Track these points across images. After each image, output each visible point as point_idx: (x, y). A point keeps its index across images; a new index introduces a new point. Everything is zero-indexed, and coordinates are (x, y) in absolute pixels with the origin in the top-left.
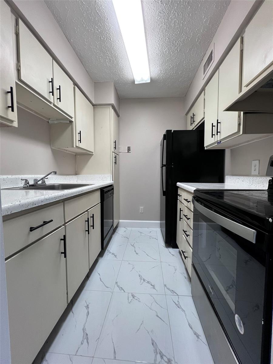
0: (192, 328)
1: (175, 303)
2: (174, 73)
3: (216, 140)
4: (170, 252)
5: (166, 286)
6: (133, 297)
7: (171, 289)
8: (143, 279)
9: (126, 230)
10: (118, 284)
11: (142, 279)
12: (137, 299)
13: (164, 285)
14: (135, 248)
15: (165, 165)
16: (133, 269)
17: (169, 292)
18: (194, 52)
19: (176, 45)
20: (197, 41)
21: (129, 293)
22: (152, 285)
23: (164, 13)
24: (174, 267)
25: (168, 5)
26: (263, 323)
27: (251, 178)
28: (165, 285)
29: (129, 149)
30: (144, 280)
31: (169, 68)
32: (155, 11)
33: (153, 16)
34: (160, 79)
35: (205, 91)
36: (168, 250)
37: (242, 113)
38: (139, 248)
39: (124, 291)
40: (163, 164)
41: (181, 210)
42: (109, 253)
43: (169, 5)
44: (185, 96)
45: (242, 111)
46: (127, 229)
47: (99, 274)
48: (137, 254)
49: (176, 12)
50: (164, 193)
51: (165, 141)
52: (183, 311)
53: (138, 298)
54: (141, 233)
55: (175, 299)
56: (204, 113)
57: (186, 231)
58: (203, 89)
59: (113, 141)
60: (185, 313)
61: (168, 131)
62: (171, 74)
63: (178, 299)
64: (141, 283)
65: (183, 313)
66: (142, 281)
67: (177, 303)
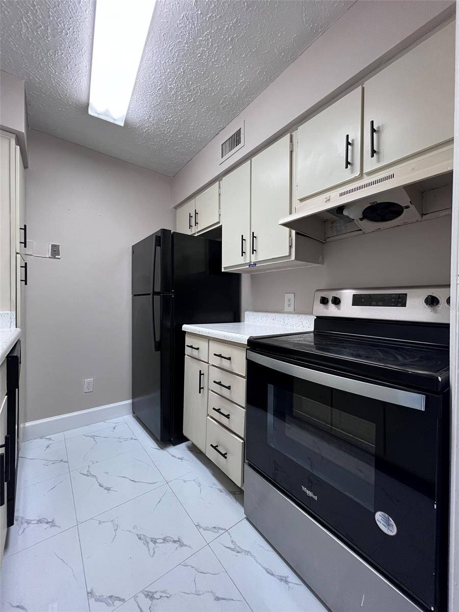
0: (272, 574)
1: (229, 548)
2: (170, 131)
3: (248, 261)
4: (173, 456)
5: (200, 527)
6: (152, 598)
7: (210, 526)
8: (152, 541)
9: (50, 442)
10: (97, 593)
11: (148, 541)
12: (161, 597)
13: (196, 526)
14: (97, 478)
15: (158, 294)
16: (116, 530)
17: (209, 535)
18: (211, 117)
19: (191, 90)
20: (222, 103)
21: (135, 597)
22: (175, 542)
23: (194, 24)
24: (194, 480)
25: (204, 18)
26: (435, 507)
27: (286, 315)
28: (198, 526)
29: (55, 251)
30: (154, 541)
31: (166, 119)
32: (181, 8)
33: (173, 14)
34: (142, 130)
35: (219, 181)
36: (168, 452)
37: (294, 232)
38: (107, 473)
39: (123, 600)
40: (155, 290)
41: (202, 373)
42: (25, 525)
43: (206, 19)
44: (173, 177)
45: (294, 229)
46: (50, 439)
47: (18, 607)
48: (108, 489)
49: (211, 38)
50: (159, 346)
51: (158, 248)
52: (248, 553)
53: (162, 592)
54: (93, 437)
55: (225, 539)
56: (220, 215)
57: (220, 409)
58: (218, 178)
59: (18, 224)
60: (252, 556)
61: (164, 231)
62: (164, 130)
63: (231, 537)
64: (152, 552)
65: (249, 557)
66: (151, 545)
67: (233, 547)
